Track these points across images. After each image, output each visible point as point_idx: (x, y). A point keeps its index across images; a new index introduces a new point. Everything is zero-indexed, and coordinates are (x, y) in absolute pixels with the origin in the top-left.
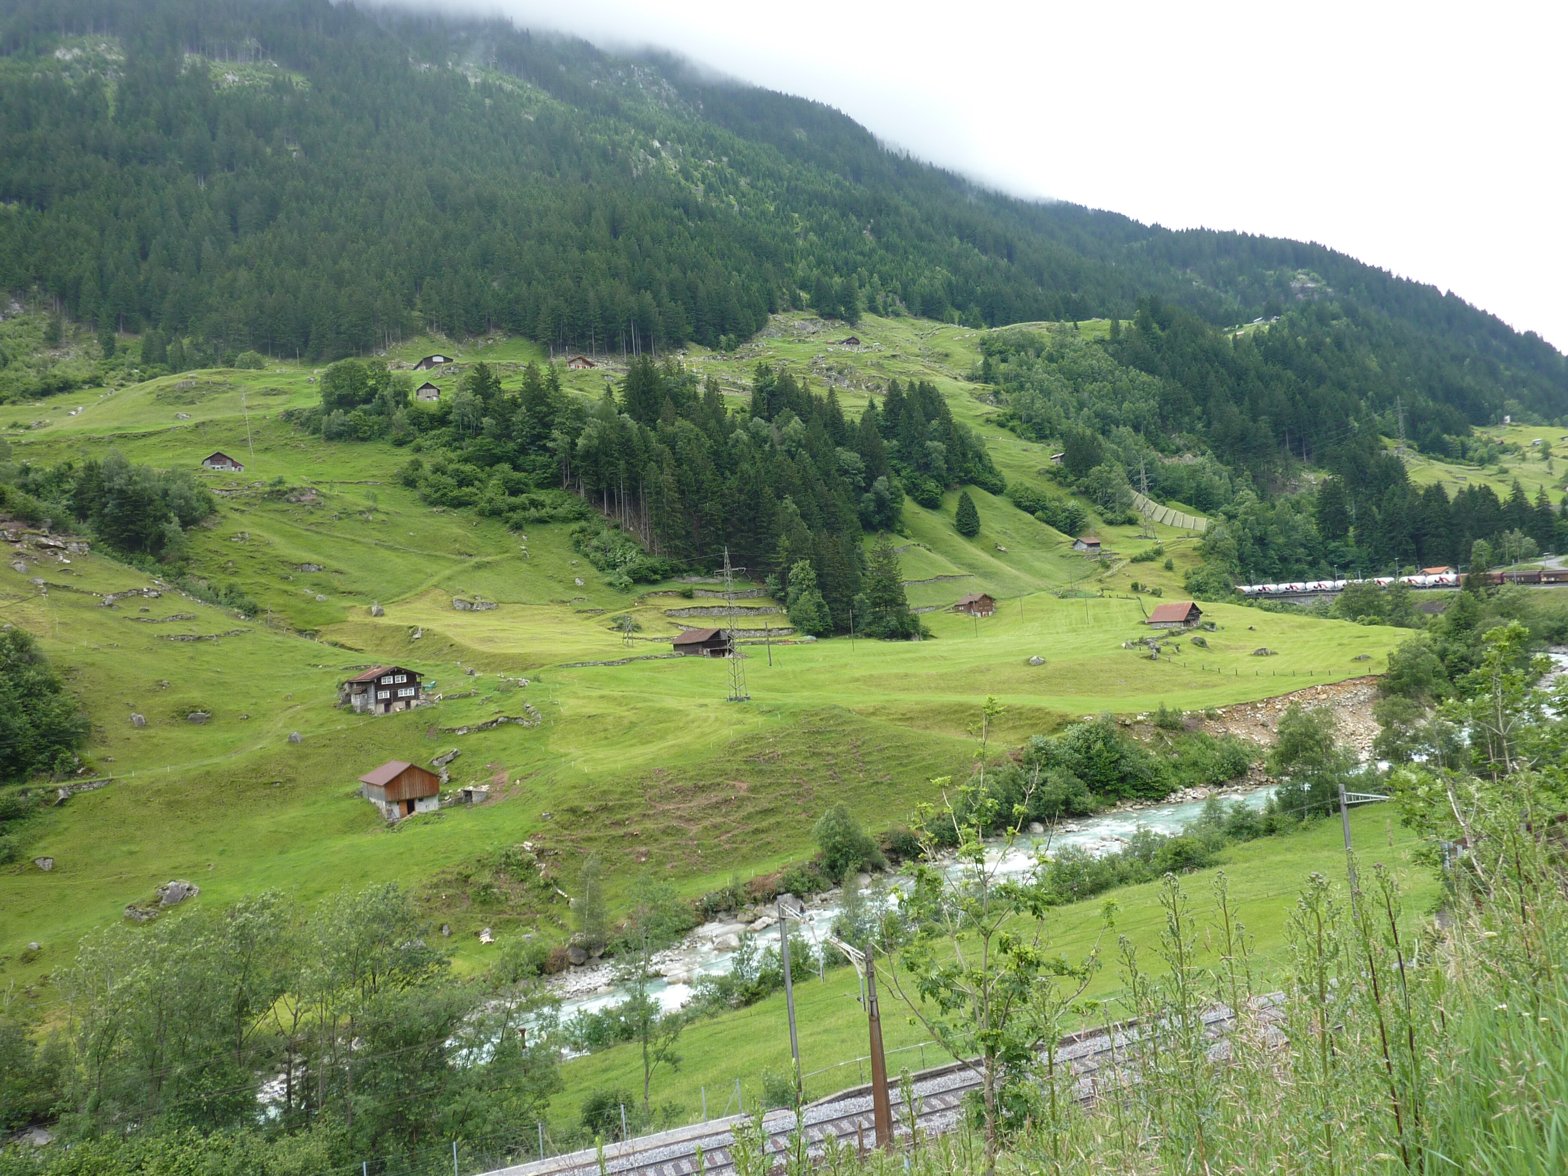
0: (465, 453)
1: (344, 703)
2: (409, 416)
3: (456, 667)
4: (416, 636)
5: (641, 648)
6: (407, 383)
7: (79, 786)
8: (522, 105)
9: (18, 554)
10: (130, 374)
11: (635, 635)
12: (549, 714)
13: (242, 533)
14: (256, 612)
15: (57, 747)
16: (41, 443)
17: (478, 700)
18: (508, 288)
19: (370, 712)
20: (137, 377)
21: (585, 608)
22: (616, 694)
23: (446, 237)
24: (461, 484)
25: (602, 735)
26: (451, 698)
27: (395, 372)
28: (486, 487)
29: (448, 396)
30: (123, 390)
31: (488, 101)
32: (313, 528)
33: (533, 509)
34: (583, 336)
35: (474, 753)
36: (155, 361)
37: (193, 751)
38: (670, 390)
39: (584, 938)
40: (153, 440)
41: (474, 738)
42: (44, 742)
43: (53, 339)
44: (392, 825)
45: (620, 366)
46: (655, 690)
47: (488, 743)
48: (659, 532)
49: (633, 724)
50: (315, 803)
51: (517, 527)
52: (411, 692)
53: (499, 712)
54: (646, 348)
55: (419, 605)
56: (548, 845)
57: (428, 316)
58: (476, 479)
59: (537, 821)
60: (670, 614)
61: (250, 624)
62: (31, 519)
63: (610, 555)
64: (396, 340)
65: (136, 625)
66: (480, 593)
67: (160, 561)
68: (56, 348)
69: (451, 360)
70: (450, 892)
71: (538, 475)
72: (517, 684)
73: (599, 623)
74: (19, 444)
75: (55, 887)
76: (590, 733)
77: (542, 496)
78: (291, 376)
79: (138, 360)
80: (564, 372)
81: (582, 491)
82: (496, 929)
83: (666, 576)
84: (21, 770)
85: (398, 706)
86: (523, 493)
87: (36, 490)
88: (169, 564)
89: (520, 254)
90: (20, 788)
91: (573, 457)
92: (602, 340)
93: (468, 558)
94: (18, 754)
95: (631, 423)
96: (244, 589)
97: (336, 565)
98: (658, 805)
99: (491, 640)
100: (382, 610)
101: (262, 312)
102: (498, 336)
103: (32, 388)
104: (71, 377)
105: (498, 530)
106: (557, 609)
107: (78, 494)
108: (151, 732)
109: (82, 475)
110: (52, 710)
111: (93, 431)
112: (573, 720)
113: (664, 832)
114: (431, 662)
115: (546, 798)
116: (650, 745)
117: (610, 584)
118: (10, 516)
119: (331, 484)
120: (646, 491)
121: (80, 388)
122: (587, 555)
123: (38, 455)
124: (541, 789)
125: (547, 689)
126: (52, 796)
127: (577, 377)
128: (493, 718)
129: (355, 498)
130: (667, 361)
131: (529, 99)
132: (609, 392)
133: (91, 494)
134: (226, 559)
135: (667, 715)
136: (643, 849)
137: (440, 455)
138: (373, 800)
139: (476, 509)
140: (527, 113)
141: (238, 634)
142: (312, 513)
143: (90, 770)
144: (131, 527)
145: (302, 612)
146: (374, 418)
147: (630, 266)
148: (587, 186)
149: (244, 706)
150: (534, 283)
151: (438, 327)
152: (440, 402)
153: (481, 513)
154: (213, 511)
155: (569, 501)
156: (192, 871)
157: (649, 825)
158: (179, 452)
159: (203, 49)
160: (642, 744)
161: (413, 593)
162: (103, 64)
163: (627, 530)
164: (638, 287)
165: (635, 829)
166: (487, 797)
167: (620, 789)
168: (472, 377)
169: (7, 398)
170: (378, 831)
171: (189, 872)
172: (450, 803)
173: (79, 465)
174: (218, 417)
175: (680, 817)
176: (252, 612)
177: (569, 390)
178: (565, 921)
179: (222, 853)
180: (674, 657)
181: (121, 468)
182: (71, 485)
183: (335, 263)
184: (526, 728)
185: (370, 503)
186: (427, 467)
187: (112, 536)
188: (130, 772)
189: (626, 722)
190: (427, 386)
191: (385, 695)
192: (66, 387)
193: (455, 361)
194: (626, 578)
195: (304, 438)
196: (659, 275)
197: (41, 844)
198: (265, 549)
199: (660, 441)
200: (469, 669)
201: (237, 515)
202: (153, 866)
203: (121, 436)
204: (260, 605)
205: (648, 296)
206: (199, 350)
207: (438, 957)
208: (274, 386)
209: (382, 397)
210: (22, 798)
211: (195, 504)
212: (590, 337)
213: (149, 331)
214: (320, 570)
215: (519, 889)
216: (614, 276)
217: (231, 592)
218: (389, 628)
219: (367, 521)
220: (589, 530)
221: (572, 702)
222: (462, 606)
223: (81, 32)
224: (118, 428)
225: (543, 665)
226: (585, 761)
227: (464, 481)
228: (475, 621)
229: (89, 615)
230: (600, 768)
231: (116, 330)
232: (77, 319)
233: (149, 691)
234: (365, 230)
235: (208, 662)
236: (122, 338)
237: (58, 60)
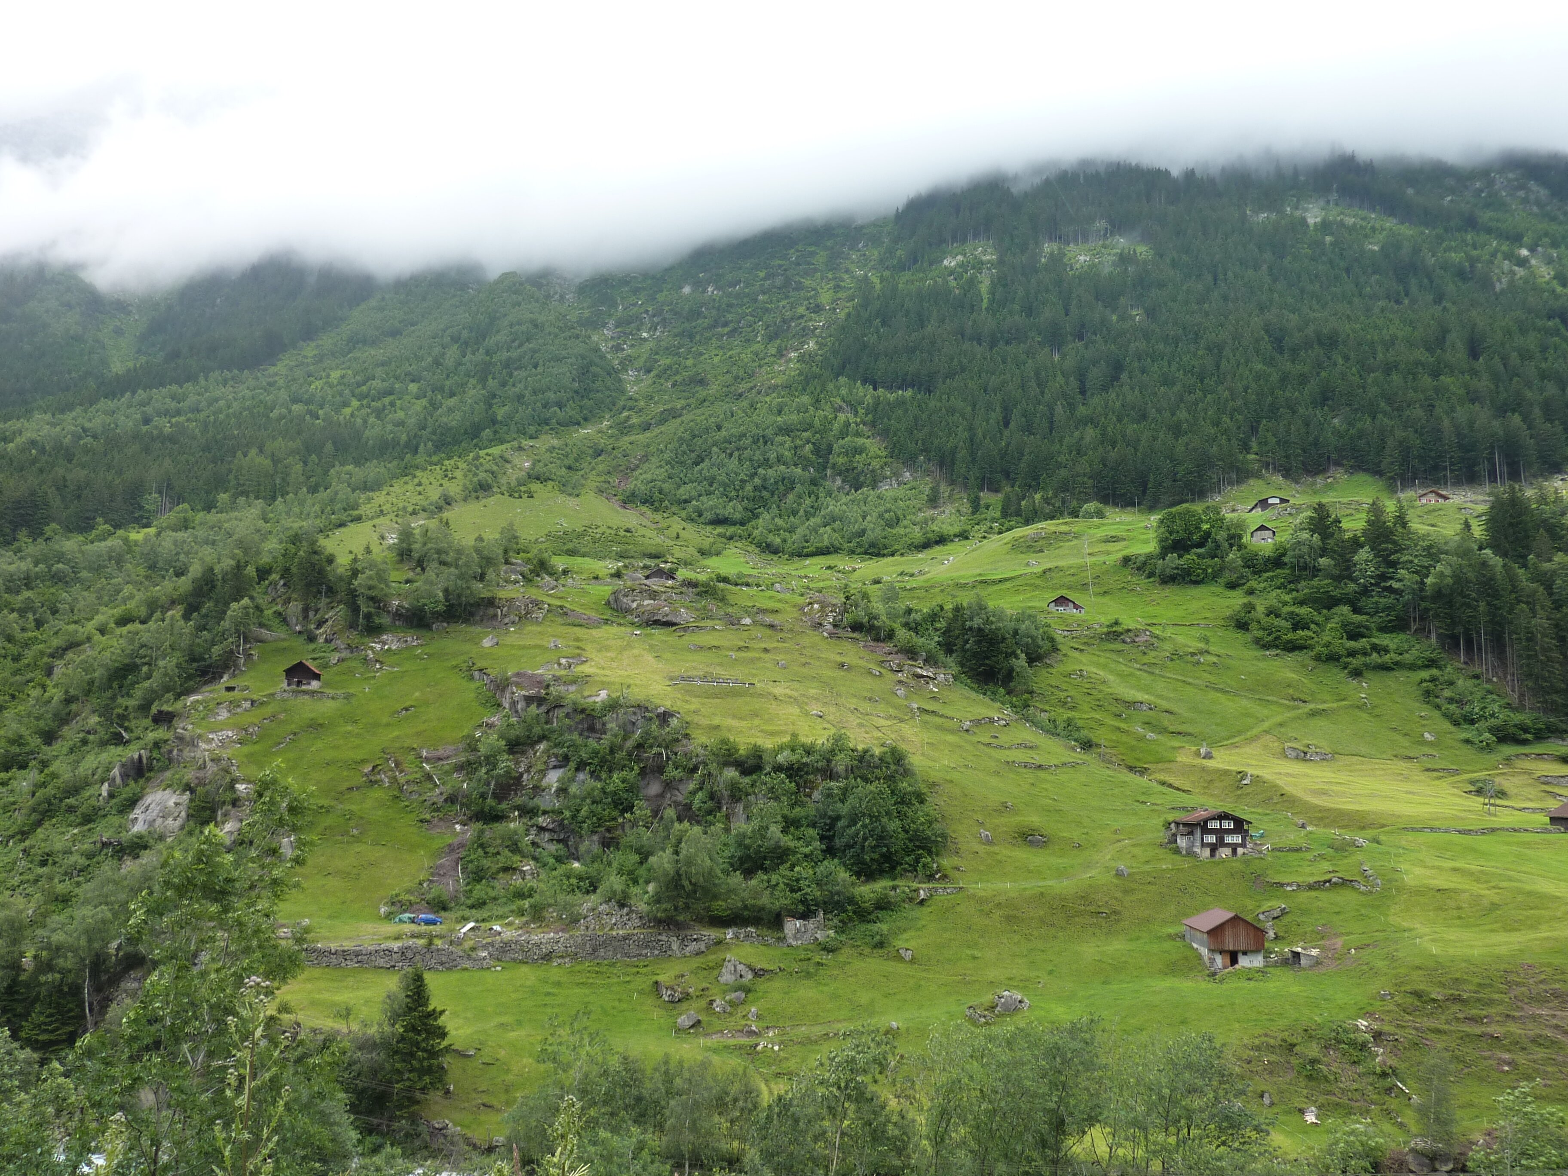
0: (1300, 595)
1: (1170, 842)
2: (1243, 558)
3: (1286, 818)
4: (1245, 782)
5: (1505, 818)
6: (1241, 525)
7: (936, 890)
8: (1366, 236)
9: (900, 682)
10: (991, 528)
11: (1499, 802)
12: (1390, 881)
13: (1081, 670)
14: (1090, 746)
15: (921, 851)
16: (920, 588)
17: (1309, 856)
18: (1349, 424)
19: (1195, 855)
20: (996, 530)
21: (1436, 767)
22: (1473, 867)
23: (1284, 379)
24: (1296, 627)
25: (1455, 913)
26: (1280, 850)
27: (1229, 516)
28: (1324, 631)
29: (1284, 537)
30: (985, 541)
31: (1328, 239)
32: (1145, 668)
33: (1375, 655)
34: (1436, 468)
35: (1304, 912)
36: (1011, 515)
37: (1030, 872)
38: (1545, 521)
39: (1428, 1146)
40: (1008, 585)
41: (1304, 896)
42: (911, 845)
43: (933, 501)
44: (1214, 974)
45: (1481, 498)
46: (1523, 869)
47: (1320, 904)
48: (1530, 684)
49: (1494, 906)
50: (1138, 939)
51: (1357, 673)
52: (1237, 839)
53: (1334, 871)
54: (1514, 475)
55: (1248, 750)
56: (1386, 1028)
57: (1263, 459)
58: (1313, 622)
59: (1375, 999)
60: (1545, 780)
61: (1085, 757)
62: (911, 653)
63: (1467, 708)
64: (1231, 483)
65: (987, 750)
66: (1314, 742)
67: (1009, 693)
68: (935, 508)
69: (1288, 501)
70: (1273, 1058)
71: (1382, 617)
72: (1353, 843)
73: (1454, 785)
74: (904, 589)
75: (913, 977)
76: (1440, 909)
77: (1384, 640)
78: (1129, 524)
79: (998, 514)
80: (1413, 507)
81: (1433, 636)
82: (1323, 1110)
83: (1540, 737)
84: (893, 868)
85: (1224, 853)
86: (1363, 636)
87: (914, 628)
88: (1016, 696)
89: (1364, 388)
90: (891, 883)
91: (1422, 599)
92: (1460, 469)
93: (1302, 704)
94: (891, 853)
95: (1496, 561)
96: (1080, 723)
97: (1165, 704)
98: (1526, 1006)
99: (1324, 793)
100: (1210, 753)
101: (1105, 466)
102: (1339, 474)
103: (916, 542)
104: (946, 532)
105: (1336, 676)
106: (1402, 765)
107: (947, 632)
108: (996, 849)
109: (951, 615)
110: (918, 818)
111: (961, 577)
112: (1420, 892)
113: (1534, 1041)
114: (1260, 810)
115: (1386, 974)
116: (1518, 934)
117: (1467, 741)
118: (895, 649)
119: (1164, 627)
120: (1514, 636)
121: (952, 541)
122: (1438, 707)
123: (918, 598)
124: (1380, 964)
125: (1388, 853)
126: (915, 895)
127: (1429, 512)
128: (1327, 877)
129: (1188, 641)
130: (1541, 488)
131: (1373, 229)
132: (1467, 526)
133: (957, 632)
134: (1065, 694)
135: (1542, 900)
136: (1507, 1056)
137: (1273, 598)
138: (1195, 946)
139: (1312, 654)
140: (1371, 243)
141: (1074, 765)
142: (1145, 653)
143: (945, 877)
144: (987, 662)
145: (1132, 748)
146: (1208, 561)
147: (1492, 387)
148: (1441, 308)
149: (1076, 834)
150: (1380, 416)
151: (1274, 468)
152: (1275, 544)
153: (1318, 658)
154: (1055, 649)
155: (1418, 646)
156: (1024, 984)
157: (1514, 1028)
158: (1028, 595)
159: (1060, 238)
160: (1506, 931)
161: (1242, 737)
162: (979, 265)
163: (1489, 681)
164: (1502, 410)
165: (1495, 1030)
166: (1317, 962)
167: (1477, 980)
168: (1311, 518)
169: (898, 550)
170: (1200, 979)
171: (1021, 985)
172: (1276, 962)
173: (948, 607)
174: (1061, 563)
175: (1557, 1027)
176: (1087, 745)
177: (1419, 526)
178: (1405, 1121)
179: (1051, 972)
180: (1550, 832)
181: (981, 609)
182: (942, 624)
183: (1173, 415)
184: (1362, 893)
185: (1201, 645)
186: (1261, 609)
187: (971, 669)
188: (977, 883)
189: (1485, 902)
190: (1262, 528)
191: (1211, 839)
192: (941, 540)
193: (1292, 501)
194: (1487, 735)
195: (1140, 582)
196: (1529, 394)
197: (905, 936)
198: (1101, 687)
199: (1533, 580)
200: (1301, 822)
201: (1076, 654)
202: (992, 974)
203: (981, 582)
204: (1095, 740)
205: (1516, 420)
206: (1048, 504)
207: (1255, 1123)
208: (1113, 534)
209: (1215, 541)
210: (892, 893)
211: (1040, 643)
212: (1445, 469)
213: (1008, 489)
214: (1151, 709)
215: (1351, 1071)
216: (1473, 401)
217: (1069, 725)
218: (1217, 771)
219: (1198, 663)
220: (1441, 679)
221: (1418, 871)
222: (1294, 754)
223: (964, 240)
224: (980, 575)
225: (1383, 826)
226: (1433, 940)
227: (1298, 624)
228: (1309, 771)
229: (950, 738)
230: (1451, 951)
231: (982, 490)
232: (952, 483)
233: (995, 811)
234: (1202, 381)
235: (1046, 790)
236: (986, 497)
237: (946, 267)
